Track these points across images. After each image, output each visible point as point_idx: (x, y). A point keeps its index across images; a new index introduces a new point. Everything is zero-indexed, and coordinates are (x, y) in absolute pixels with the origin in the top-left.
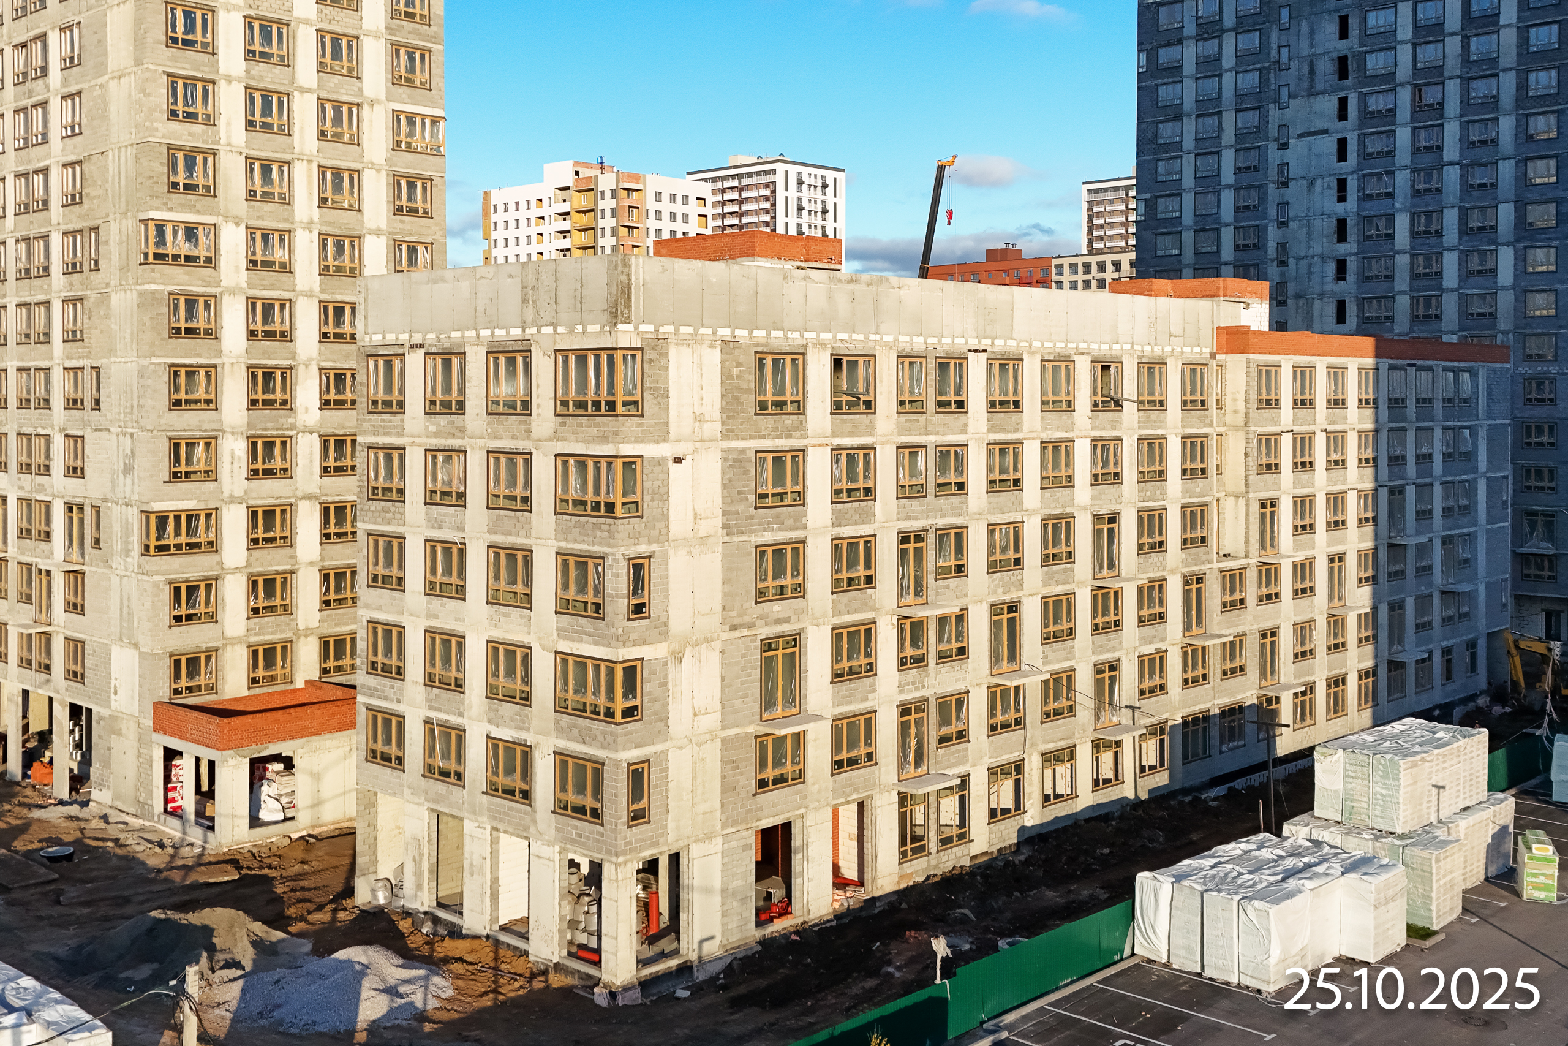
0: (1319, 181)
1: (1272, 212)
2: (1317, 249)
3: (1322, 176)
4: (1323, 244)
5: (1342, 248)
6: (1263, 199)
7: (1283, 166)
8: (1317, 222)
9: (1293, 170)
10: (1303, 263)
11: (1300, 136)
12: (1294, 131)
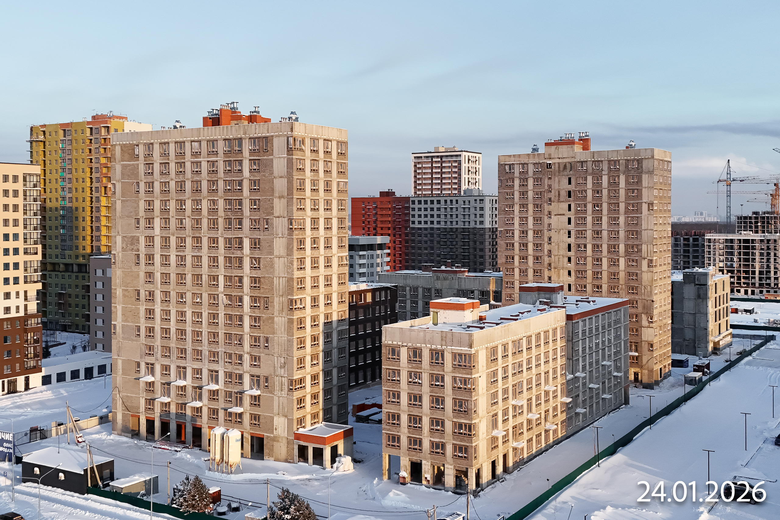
0: (562, 231)
1: (546, 239)
2: (561, 253)
3: (563, 229)
4: (564, 251)
5: (570, 254)
6: (543, 235)
7: (549, 225)
8: (561, 244)
9: (553, 226)
10: (557, 257)
11: (555, 215)
12: (553, 213)
